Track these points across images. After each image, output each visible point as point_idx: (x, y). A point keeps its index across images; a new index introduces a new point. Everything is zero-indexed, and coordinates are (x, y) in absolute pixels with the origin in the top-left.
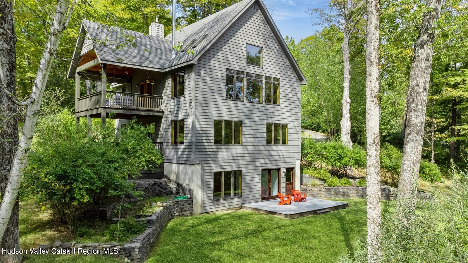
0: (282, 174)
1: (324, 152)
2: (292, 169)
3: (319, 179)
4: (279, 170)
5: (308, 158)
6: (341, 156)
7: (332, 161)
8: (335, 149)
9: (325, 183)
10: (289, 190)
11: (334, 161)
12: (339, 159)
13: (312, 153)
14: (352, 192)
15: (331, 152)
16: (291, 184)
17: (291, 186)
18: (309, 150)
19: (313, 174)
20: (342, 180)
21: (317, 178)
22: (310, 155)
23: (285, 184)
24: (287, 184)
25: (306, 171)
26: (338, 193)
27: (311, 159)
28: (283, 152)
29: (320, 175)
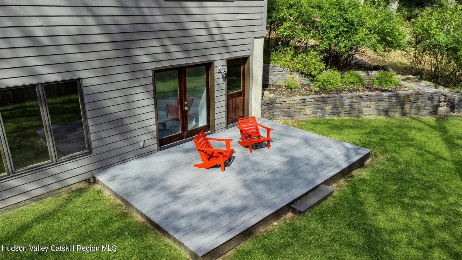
0: (217, 76)
1: (317, 17)
2: (245, 60)
3: (302, 73)
4: (209, 66)
5: (282, 30)
6: (352, 24)
7: (331, 35)
8: (339, 10)
9: (312, 81)
10: (236, 108)
11: (336, 37)
12: (348, 32)
13: (292, 18)
14: (367, 103)
15: (331, 17)
16: (241, 94)
17: (239, 99)
18: (285, 13)
19: (290, 64)
20: (347, 75)
21: (298, 71)
22: (286, 24)
23: (224, 98)
24: (229, 97)
25: (276, 58)
26: (340, 108)
27: (288, 32)
28: (220, 17)
29: (305, 66)
